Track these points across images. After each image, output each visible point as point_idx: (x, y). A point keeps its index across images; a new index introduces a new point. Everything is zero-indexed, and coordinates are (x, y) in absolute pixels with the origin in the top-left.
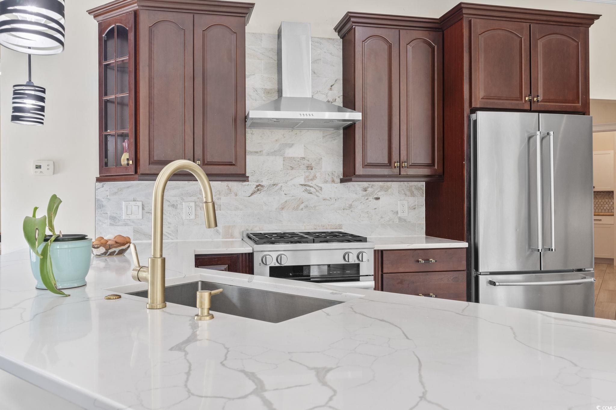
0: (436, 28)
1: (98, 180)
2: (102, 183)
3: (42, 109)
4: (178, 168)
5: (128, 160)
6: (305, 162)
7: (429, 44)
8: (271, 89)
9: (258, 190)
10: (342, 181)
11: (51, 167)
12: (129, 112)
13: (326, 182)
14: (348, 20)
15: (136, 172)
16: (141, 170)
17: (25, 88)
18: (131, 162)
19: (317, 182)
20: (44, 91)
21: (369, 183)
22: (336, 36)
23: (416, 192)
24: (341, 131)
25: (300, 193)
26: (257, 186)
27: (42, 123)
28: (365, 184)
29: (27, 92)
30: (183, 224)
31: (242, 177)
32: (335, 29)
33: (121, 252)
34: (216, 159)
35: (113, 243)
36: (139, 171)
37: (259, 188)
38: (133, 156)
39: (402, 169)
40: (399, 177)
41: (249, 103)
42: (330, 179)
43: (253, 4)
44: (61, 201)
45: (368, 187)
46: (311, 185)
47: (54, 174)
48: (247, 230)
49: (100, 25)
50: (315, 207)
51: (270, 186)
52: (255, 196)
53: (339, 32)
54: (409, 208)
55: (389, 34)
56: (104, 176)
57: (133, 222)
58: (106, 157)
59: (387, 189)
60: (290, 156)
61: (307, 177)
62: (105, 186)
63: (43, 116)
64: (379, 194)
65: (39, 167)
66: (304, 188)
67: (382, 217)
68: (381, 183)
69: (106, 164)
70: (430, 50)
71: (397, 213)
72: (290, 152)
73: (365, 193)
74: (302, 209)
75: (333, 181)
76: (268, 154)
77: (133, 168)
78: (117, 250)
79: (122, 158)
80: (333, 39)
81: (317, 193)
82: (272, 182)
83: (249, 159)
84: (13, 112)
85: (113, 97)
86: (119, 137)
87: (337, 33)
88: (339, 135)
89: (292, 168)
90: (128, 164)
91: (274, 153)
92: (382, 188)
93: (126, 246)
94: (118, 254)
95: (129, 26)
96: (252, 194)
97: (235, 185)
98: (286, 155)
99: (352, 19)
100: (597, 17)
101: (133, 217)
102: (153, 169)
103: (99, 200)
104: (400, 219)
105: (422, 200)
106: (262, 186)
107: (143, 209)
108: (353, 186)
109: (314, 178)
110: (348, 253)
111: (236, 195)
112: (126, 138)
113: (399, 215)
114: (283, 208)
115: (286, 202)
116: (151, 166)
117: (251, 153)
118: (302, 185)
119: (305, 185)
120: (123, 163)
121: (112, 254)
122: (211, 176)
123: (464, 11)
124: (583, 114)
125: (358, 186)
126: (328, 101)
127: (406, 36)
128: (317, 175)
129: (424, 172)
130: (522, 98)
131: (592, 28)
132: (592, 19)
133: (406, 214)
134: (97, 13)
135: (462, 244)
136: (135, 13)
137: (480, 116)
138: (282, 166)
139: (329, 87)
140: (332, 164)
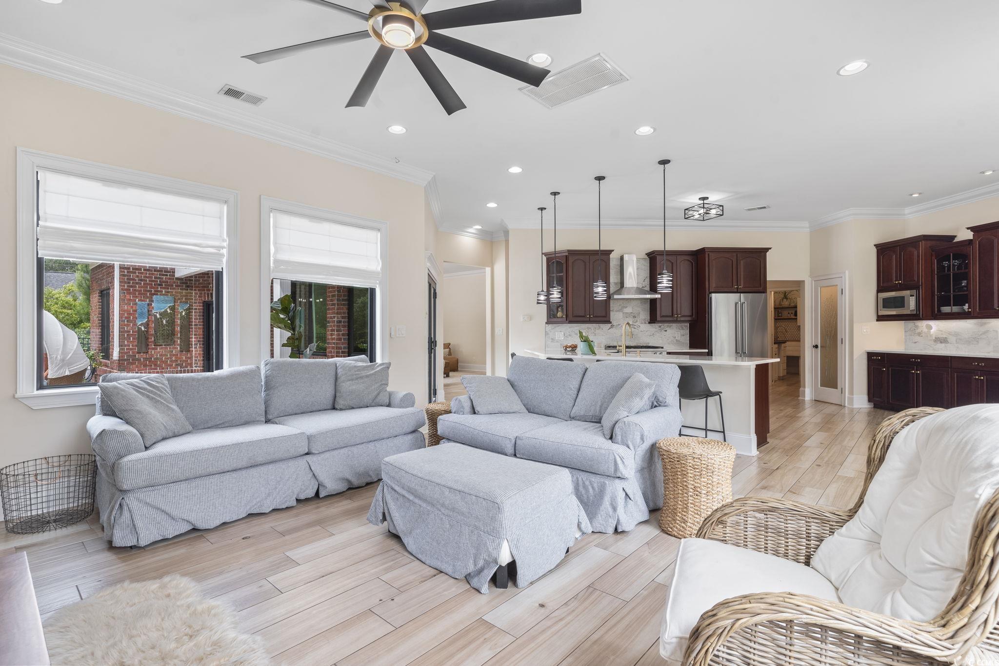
0: (693, 254)
1: (547, 323)
5: (562, 315)
6: (633, 314)
7: (688, 260)
8: (619, 285)
9: (614, 327)
10: (649, 323)
11: (529, 318)
13: (642, 323)
14: (651, 253)
18: (564, 316)
19: (638, 323)
22: (647, 259)
23: (684, 328)
24: (649, 303)
26: (614, 325)
28: (660, 324)
31: (608, 322)
32: (646, 254)
34: (598, 315)
36: (568, 319)
38: (566, 313)
39: (678, 318)
40: (676, 321)
43: (613, 250)
45: (661, 326)
46: (635, 325)
47: (530, 321)
48: (607, 345)
49: (548, 259)
50: (637, 335)
53: (648, 257)
54: (681, 335)
55: (672, 258)
56: (549, 322)
58: (550, 313)
59: (670, 327)
60: (625, 312)
61: (633, 321)
62: (549, 326)
64: (667, 329)
65: (524, 318)
66: (632, 326)
67: (668, 340)
68: (668, 324)
71: (676, 337)
73: (660, 328)
75: (645, 323)
76: (616, 311)
77: (565, 318)
79: (558, 314)
81: (639, 329)
82: (618, 324)
83: (612, 314)
88: (648, 305)
89: (627, 317)
90: (562, 317)
91: (620, 311)
92: (668, 326)
95: (564, 261)
96: (612, 329)
97: (606, 326)
100: (770, 248)
101: (560, 339)
102: (575, 319)
103: (547, 332)
104: (676, 340)
105: (688, 332)
107: (564, 335)
108: (654, 325)
109: (637, 321)
110: (656, 353)
112: (561, 306)
116: (573, 318)
117: (612, 311)
120: (558, 316)
123: (706, 250)
124: (764, 293)
125: (656, 325)
126: (643, 287)
127: (680, 258)
128: (638, 320)
129: (689, 319)
130: (733, 286)
131: (768, 253)
132: (767, 249)
133: (679, 338)
134: (546, 254)
135: (707, 351)
136: (566, 256)
137: (713, 295)
138: (622, 317)
139: (643, 280)
140: (645, 315)
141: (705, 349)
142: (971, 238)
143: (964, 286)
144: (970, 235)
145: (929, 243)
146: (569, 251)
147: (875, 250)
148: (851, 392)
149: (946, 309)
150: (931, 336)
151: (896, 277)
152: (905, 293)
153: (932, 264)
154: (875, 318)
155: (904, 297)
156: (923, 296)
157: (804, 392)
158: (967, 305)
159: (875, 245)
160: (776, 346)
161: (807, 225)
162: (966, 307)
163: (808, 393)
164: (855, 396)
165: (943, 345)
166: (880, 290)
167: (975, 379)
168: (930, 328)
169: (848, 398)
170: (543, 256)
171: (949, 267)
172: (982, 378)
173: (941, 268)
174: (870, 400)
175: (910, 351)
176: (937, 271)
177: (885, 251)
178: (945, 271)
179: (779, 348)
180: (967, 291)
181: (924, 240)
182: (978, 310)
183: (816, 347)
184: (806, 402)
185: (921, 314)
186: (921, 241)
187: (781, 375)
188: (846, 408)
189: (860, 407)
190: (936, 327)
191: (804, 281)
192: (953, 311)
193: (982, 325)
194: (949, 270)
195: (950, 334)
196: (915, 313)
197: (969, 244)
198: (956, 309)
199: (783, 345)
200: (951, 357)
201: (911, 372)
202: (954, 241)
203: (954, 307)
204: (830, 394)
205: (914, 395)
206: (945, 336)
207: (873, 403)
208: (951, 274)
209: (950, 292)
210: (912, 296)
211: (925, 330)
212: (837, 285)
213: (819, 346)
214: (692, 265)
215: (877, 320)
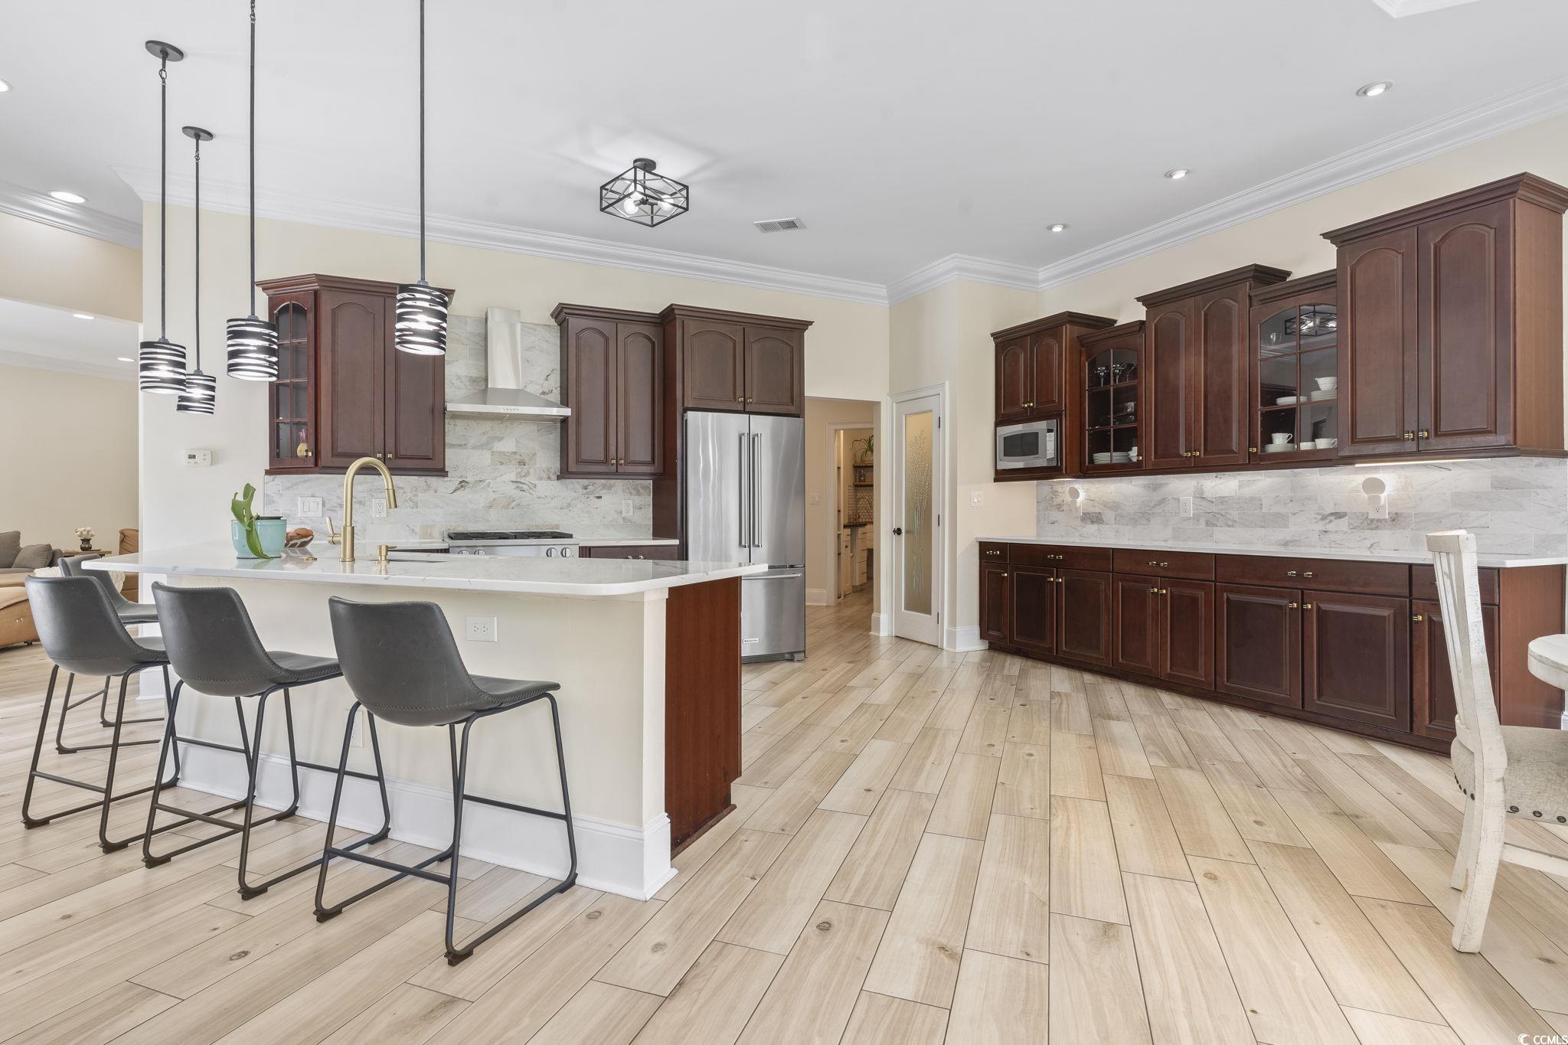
0: (656, 323)
1: (268, 473)
2: (272, 477)
3: (212, 398)
4: (363, 464)
5: (307, 451)
6: (517, 457)
7: (650, 339)
8: (477, 378)
9: (462, 487)
10: (559, 478)
11: (209, 457)
12: (307, 398)
13: (541, 479)
14: (561, 311)
15: (316, 465)
16: (323, 462)
17: (192, 377)
18: (310, 454)
19: (531, 479)
20: (214, 381)
21: (590, 480)
22: (552, 322)
23: (642, 491)
24: (559, 425)
25: (511, 490)
26: (461, 482)
27: (212, 413)
28: (585, 482)
29: (194, 381)
30: (372, 523)
31: (441, 472)
32: (552, 315)
33: (304, 544)
34: (410, 453)
35: (295, 534)
36: (319, 463)
37: (463, 484)
38: (313, 446)
39: (619, 466)
40: (617, 474)
41: (449, 392)
42: (545, 476)
43: (454, 290)
44: (255, 490)
45: (589, 485)
46: (524, 482)
47: (211, 465)
48: (449, 530)
49: (270, 299)
50: (528, 505)
51: (476, 482)
52: (458, 492)
53: (556, 318)
54: (634, 507)
55: (606, 327)
56: (275, 469)
57: (311, 520)
58: (278, 447)
59: (610, 488)
60: (499, 450)
61: (519, 473)
62: (276, 479)
63: (213, 405)
64: (602, 493)
65: (192, 457)
66: (516, 485)
67: (604, 518)
68: (603, 481)
69: (278, 455)
70: (650, 345)
71: (621, 512)
72: (499, 446)
73: (585, 491)
74: (513, 508)
75: (549, 478)
76: (474, 448)
77: (313, 460)
78: (299, 542)
79: (299, 449)
80: (549, 326)
81: (531, 491)
82: (478, 478)
83: (449, 453)
84: (179, 401)
85: (288, 381)
86: (295, 426)
87: (554, 320)
88: (555, 429)
89: (502, 464)
90: (307, 456)
91: (481, 447)
92: (604, 487)
93: (309, 538)
94: (299, 546)
95: (309, 305)
96: (455, 491)
97: (434, 481)
98: (494, 449)
99: (565, 310)
100: (811, 323)
101: (311, 514)
102: (338, 461)
103: (268, 495)
104: (624, 519)
105: (650, 499)
106: (466, 482)
107: (323, 505)
108: (572, 483)
109: (527, 474)
110: (550, 549)
111: (436, 492)
112: (304, 426)
113: (623, 515)
114: (491, 507)
115: (494, 499)
116: (335, 459)
117: (452, 446)
118: (512, 481)
119: (517, 482)
120: (299, 454)
121: (293, 546)
122: (394, 471)
123: (676, 312)
124: (798, 416)
125: (577, 484)
126: (544, 393)
127: (624, 330)
128: (531, 471)
129: (648, 469)
130: (735, 399)
131: (806, 334)
132: (805, 325)
133: (631, 514)
134: (266, 286)
135: (676, 542)
136: (316, 292)
137: (691, 416)
138: (490, 461)
139: (545, 377)
140: (548, 459)
141: (674, 537)
142: (1143, 318)
143: (1131, 414)
144: (1140, 313)
145: (1079, 330)
146: (320, 278)
147: (991, 346)
148: (953, 623)
149: (1102, 458)
150: (1077, 509)
151: (1025, 396)
152: (1040, 426)
153: (1081, 370)
154: (992, 474)
155: (1038, 433)
156: (1068, 433)
157: (878, 620)
158: (1135, 449)
159: (992, 335)
160: (848, 531)
161: (884, 292)
162: (1134, 453)
163: (885, 624)
164: (958, 629)
165: (1095, 527)
166: (1001, 420)
167: (1153, 593)
168: (1075, 494)
169: (948, 631)
170: (258, 290)
171: (1108, 375)
172: (1164, 591)
173: (1095, 379)
174: (982, 637)
175: (1049, 539)
176: (1089, 386)
177: (1008, 343)
178: (1100, 385)
179: (853, 536)
180: (1136, 420)
181: (1071, 322)
182: (1153, 457)
183: (898, 532)
184: (882, 642)
185: (1064, 465)
186: (1064, 324)
187: (858, 584)
188: (944, 653)
189: (967, 649)
190: (1085, 492)
191: (879, 403)
192: (1114, 462)
193: (1156, 488)
194: (1107, 381)
195: (1105, 505)
196: (1054, 464)
197: (1140, 329)
198: (1118, 457)
199: (861, 530)
200: (1113, 549)
201: (1048, 580)
202: (1116, 325)
203: (1114, 454)
204: (919, 625)
205: (1053, 624)
206: (1097, 510)
207: (987, 641)
208: (1110, 390)
209: (1109, 424)
210: (1050, 431)
211: (1068, 498)
212: (931, 411)
213: (903, 531)
214: (653, 344)
215: (996, 480)
